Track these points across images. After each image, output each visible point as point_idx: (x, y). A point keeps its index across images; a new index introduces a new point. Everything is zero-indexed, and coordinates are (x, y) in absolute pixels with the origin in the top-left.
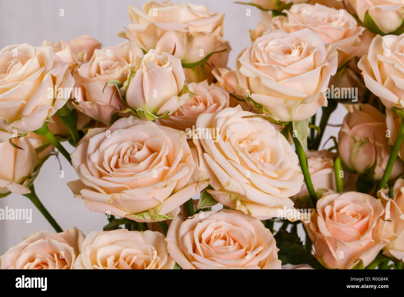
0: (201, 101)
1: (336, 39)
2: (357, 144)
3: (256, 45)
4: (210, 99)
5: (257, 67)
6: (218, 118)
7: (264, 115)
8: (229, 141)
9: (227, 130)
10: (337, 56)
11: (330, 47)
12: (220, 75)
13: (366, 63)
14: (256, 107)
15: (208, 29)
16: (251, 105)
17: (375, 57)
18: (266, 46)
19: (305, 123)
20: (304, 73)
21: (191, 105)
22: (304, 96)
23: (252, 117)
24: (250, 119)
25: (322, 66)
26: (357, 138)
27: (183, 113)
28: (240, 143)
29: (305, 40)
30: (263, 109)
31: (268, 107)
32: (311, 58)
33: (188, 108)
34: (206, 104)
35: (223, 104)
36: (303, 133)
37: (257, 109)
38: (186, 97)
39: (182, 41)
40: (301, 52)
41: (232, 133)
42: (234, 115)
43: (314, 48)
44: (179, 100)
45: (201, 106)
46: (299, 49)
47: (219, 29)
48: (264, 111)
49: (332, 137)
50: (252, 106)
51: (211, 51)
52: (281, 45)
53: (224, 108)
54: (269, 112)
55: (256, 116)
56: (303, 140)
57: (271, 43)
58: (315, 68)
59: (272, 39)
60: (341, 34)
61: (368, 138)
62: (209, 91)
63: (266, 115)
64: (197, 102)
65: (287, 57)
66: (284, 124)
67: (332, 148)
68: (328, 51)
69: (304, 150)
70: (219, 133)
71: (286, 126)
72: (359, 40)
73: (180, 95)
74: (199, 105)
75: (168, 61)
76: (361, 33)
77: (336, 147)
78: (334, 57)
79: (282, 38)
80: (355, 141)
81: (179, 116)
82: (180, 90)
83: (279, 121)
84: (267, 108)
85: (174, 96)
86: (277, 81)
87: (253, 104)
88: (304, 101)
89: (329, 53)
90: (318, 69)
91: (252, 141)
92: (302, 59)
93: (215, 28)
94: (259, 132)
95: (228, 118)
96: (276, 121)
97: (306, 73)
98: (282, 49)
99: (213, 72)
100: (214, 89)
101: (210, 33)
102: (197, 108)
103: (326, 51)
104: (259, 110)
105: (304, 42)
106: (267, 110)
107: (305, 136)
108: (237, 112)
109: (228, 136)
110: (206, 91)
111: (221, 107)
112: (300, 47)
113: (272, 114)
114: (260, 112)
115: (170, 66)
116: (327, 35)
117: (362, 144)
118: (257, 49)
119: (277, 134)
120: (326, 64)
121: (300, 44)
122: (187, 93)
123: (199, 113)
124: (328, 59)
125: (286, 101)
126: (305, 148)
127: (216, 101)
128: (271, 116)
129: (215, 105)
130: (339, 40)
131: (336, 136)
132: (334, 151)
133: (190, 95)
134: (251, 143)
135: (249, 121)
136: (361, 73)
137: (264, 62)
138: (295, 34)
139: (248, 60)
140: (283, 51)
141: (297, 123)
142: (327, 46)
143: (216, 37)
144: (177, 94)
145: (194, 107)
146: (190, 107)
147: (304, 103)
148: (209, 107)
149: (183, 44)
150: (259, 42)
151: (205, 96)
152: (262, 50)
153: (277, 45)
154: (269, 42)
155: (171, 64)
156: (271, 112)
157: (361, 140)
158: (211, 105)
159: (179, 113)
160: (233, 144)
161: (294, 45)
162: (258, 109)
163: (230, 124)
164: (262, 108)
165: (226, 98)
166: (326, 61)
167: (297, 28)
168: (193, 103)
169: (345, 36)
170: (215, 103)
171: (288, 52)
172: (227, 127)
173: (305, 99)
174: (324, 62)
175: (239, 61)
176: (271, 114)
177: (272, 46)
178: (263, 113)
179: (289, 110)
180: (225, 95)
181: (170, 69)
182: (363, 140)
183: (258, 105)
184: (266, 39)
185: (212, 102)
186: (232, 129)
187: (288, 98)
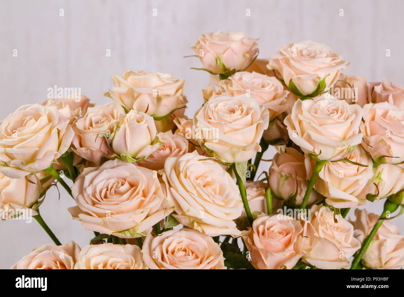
0: (167, 146)
1: (268, 101)
2: (283, 178)
3: (209, 106)
4: (174, 146)
5: (209, 122)
6: (181, 161)
7: (214, 158)
8: (189, 178)
9: (188, 170)
10: (269, 115)
11: (264, 108)
12: (180, 123)
13: (290, 121)
14: (208, 152)
15: (172, 91)
16: (205, 150)
17: (297, 116)
18: (216, 106)
19: (244, 164)
20: (244, 128)
21: (160, 150)
22: (245, 145)
23: (205, 160)
24: (204, 161)
25: (258, 123)
26: (283, 174)
27: (154, 155)
28: (196, 180)
29: (245, 103)
30: (214, 153)
31: (217, 152)
32: (249, 117)
33: (158, 152)
34: (171, 149)
35: (184, 150)
36: (243, 171)
37: (209, 154)
38: (157, 146)
39: (153, 101)
40: (242, 112)
41: (191, 173)
42: (192, 158)
43: (251, 109)
44: (152, 148)
45: (167, 151)
46: (241, 110)
47: (180, 91)
48: (214, 155)
49: (264, 172)
50: (205, 151)
51: (174, 108)
52: (228, 106)
53: (184, 153)
54: (218, 156)
55: (209, 159)
56: (243, 176)
57: (220, 104)
58: (252, 124)
59: (221, 102)
60: (272, 96)
61: (291, 174)
62: (173, 138)
63: (216, 158)
64: (164, 147)
65: (232, 116)
66: (229, 165)
67: (264, 180)
68: (262, 111)
69: (244, 183)
70: (182, 172)
71: (230, 166)
72: (285, 100)
73: (152, 143)
74: (166, 150)
75: (144, 119)
76: (286, 96)
77: (267, 178)
78: (266, 115)
79: (228, 101)
80: (282, 176)
81: (151, 158)
82: (153, 140)
83: (226, 163)
84: (216, 153)
85: (149, 145)
86: (225, 134)
87: (206, 150)
88: (244, 149)
89: (263, 112)
90: (255, 126)
91: (206, 178)
92: (243, 117)
93: (177, 91)
94: (211, 171)
95: (188, 161)
96: (223, 162)
97: (246, 129)
98: (228, 109)
99: (174, 121)
100: (177, 137)
101: (174, 95)
102: (164, 152)
104: (210, 154)
105: (244, 104)
106: (217, 155)
107: (244, 173)
108: (194, 157)
109: (188, 175)
110: (171, 139)
111: (182, 152)
112: (242, 108)
113: (221, 157)
114: (211, 155)
115: (145, 123)
116: (261, 97)
117: (287, 178)
118: (210, 109)
119: (224, 173)
120: (261, 122)
121: (241, 106)
122: (158, 142)
123: (166, 157)
124: (262, 117)
125: (231, 148)
126: (245, 182)
127: (178, 146)
128: (220, 159)
129: (177, 150)
130: (270, 101)
131: (268, 172)
132: (266, 182)
133: (160, 144)
134: (205, 179)
135: (203, 163)
136: (287, 128)
137: (215, 119)
138: (237, 97)
139: (203, 117)
140: (229, 110)
141: (239, 164)
142: (261, 107)
143: (178, 98)
144: (150, 143)
145: (162, 151)
146: (159, 151)
147: (245, 151)
148: (173, 152)
149: (154, 103)
150: (211, 103)
151: (170, 142)
152: (213, 110)
153: (224, 106)
154: (218, 104)
155: (147, 121)
156: (220, 156)
157: (286, 175)
158: (175, 150)
159: (151, 156)
160: (192, 181)
161: (237, 106)
162: (210, 153)
163: (190, 166)
164: (213, 153)
165: (186, 145)
166: (261, 118)
167: (239, 92)
168: (161, 148)
169: (274, 98)
170: (177, 148)
171: (233, 111)
172: (187, 168)
173: (245, 147)
174: (260, 120)
175: (196, 117)
176: (220, 157)
177: (220, 106)
179: (233, 155)
180: (185, 142)
181: (146, 125)
182: (288, 175)
183: (210, 151)
184: (216, 101)
185: (176, 147)
186: (191, 169)
187: (232, 146)
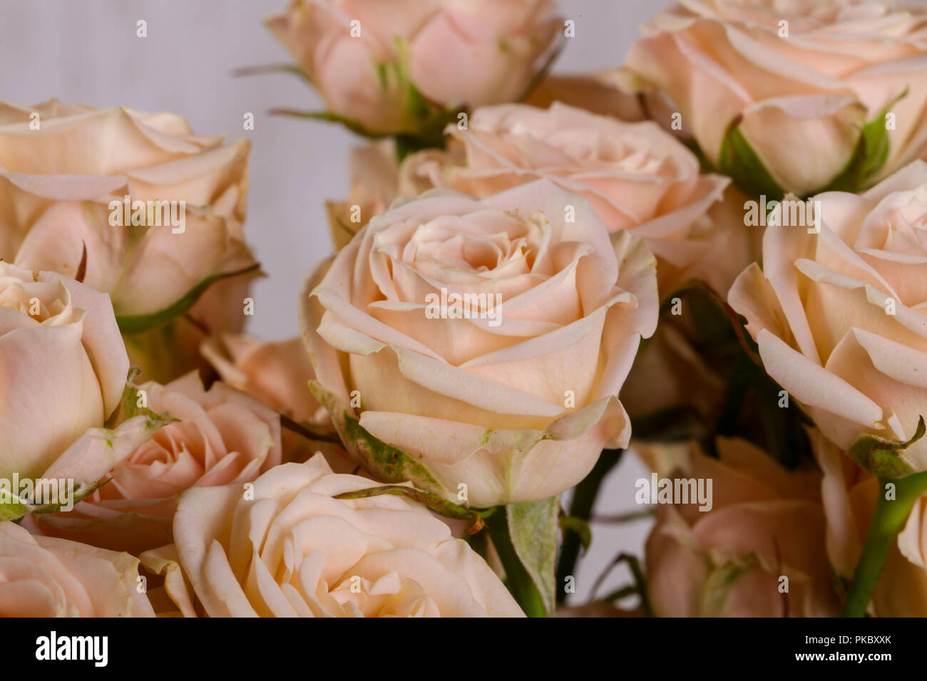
0: (183, 445)
2: (717, 578)
3: (372, 240)
4: (212, 437)
5: (376, 315)
6: (252, 503)
7: (409, 484)
8: (297, 582)
9: (288, 543)
10: (655, 271)
11: (627, 241)
12: (228, 356)
13: (754, 290)
14: (377, 459)
15: (197, 193)
16: (359, 451)
18: (404, 242)
19: (545, 511)
20: (548, 331)
21: (149, 462)
22: (553, 412)
23: (368, 493)
24: (362, 501)
25: (611, 304)
26: (718, 558)
27: (120, 488)
28: (331, 590)
29: (542, 218)
30: (406, 464)
31: (421, 456)
32: (567, 280)
33: (137, 473)
34: (198, 457)
35: (263, 453)
36: (542, 545)
37: (382, 468)
38: (134, 431)
39: (106, 237)
40: (530, 262)
41: (305, 556)
42: (306, 487)
43: (573, 246)
44: (110, 443)
45: (184, 464)
46: (524, 250)
47: (231, 197)
48: (407, 472)
49: (622, 557)
50: (363, 455)
51: (205, 272)
52: (458, 240)
53: (263, 470)
54: (428, 475)
55: (382, 491)
56: (540, 569)
57: (423, 234)
58: (581, 314)
59: (425, 221)
60: (650, 198)
61: (753, 555)
62: (206, 408)
63: (415, 485)
64: (166, 450)
65: (486, 279)
66: (480, 516)
67: (624, 592)
68: (622, 255)
69: (546, 603)
70: (260, 555)
71: (485, 520)
72: (706, 223)
73: (110, 422)
74: (175, 459)
75: (65, 303)
76: (717, 196)
77: (641, 586)
78: (643, 274)
79: (460, 214)
80: (710, 567)
81: (105, 502)
82: (113, 405)
83: (463, 506)
84: (418, 462)
85: (94, 426)
86: (455, 363)
87: (369, 449)
88: (553, 430)
89: (625, 261)
90: (595, 320)
91: (373, 578)
92: (536, 282)
93: (216, 195)
94: (398, 547)
95: (285, 502)
96: (452, 504)
97: (557, 333)
98: (463, 251)
99: (208, 351)
100: (223, 401)
101: (203, 208)
102: (167, 470)
103: (617, 255)
104: (389, 470)
105: (538, 224)
106: (419, 469)
107: (548, 556)
108: (318, 479)
109: (290, 565)
110: (199, 411)
111: (253, 467)
112: (526, 241)
113: (438, 481)
114: (393, 475)
115: (73, 319)
116: (605, 203)
117: (734, 576)
118: (376, 253)
119: (461, 553)
120: (625, 298)
121: (520, 233)
122: (137, 415)
123: (181, 489)
124: (626, 284)
125: (490, 431)
126: (550, 599)
127: (234, 441)
128: (434, 489)
129: (232, 456)
130: (646, 220)
131: (638, 550)
132: (630, 603)
133: (149, 424)
134: (371, 587)
135: (358, 509)
136: (746, 326)
137: (402, 298)
139: (344, 292)
140: (465, 259)
141: (522, 509)
142: (616, 237)
143: (222, 223)
144: (100, 420)
145: (157, 467)
146: (144, 467)
147: (554, 439)
148: (212, 466)
149: (110, 247)
150: (381, 230)
151: (194, 426)
152: (394, 256)
153: (444, 240)
154: (414, 230)
155: (77, 313)
156: (433, 476)
157: (729, 564)
158: (218, 458)
159: (105, 488)
160: (312, 593)
161: (504, 236)
162: (385, 465)
163: (298, 523)
164: (401, 462)
165: (271, 431)
166: (618, 289)
167: (498, 184)
168: (153, 453)
169: (662, 209)
170: (229, 450)
171: (484, 260)
172: (286, 535)
173: (556, 422)
174: (615, 294)
175: (315, 298)
176: (434, 481)
177: (426, 241)
178: (406, 480)
179: (499, 464)
180: (263, 419)
181: (77, 329)
182: (738, 563)
183: (385, 453)
184: (404, 221)
185: (221, 446)
186: (306, 539)
187: (494, 421)
